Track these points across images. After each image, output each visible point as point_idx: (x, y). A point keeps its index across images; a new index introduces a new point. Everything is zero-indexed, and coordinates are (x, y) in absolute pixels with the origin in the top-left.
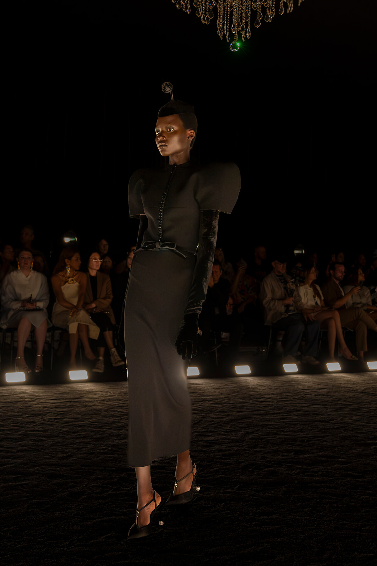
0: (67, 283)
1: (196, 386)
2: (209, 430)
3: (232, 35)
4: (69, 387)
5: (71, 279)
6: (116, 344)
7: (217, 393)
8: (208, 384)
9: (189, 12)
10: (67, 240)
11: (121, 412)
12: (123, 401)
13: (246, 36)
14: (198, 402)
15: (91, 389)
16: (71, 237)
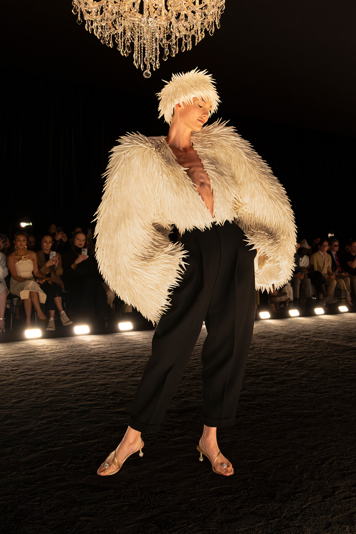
0: (21, 260)
1: (129, 337)
2: (138, 371)
3: (145, 66)
4: (25, 344)
5: (24, 256)
6: (65, 307)
7: (145, 342)
8: (139, 335)
9: (112, 46)
10: (23, 225)
11: (67, 361)
12: (69, 353)
13: (156, 66)
14: (130, 350)
15: (43, 344)
16: (27, 222)
